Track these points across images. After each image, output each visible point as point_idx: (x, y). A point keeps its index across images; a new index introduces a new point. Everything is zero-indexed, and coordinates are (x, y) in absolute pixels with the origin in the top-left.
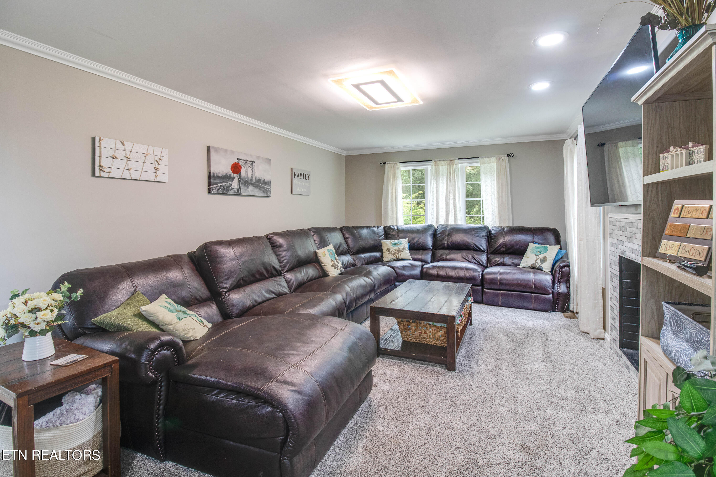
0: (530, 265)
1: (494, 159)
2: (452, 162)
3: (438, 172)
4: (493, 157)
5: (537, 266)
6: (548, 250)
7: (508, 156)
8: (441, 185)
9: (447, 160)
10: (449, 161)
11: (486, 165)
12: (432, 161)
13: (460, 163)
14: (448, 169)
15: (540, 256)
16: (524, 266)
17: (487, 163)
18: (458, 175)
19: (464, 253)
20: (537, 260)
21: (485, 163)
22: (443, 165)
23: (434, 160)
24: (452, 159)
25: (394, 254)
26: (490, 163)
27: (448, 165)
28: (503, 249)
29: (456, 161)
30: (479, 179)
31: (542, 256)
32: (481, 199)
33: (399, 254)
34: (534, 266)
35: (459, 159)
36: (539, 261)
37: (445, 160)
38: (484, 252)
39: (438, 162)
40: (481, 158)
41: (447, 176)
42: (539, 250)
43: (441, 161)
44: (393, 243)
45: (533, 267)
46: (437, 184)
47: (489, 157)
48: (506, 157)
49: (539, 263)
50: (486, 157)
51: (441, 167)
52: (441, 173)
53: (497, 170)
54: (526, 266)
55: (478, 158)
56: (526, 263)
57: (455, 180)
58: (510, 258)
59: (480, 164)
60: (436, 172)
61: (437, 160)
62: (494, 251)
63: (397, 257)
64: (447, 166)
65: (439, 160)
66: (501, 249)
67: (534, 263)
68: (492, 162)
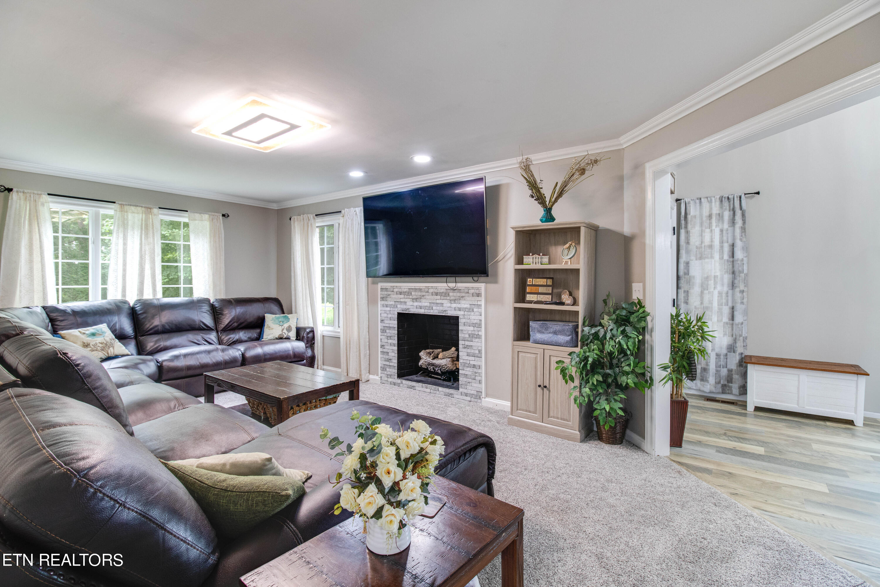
0: (277, 336)
1: (206, 216)
2: (149, 209)
3: (126, 222)
4: (206, 214)
5: (285, 336)
6: (289, 319)
7: (223, 215)
8: (129, 242)
9: (142, 207)
10: (143, 209)
11: (197, 222)
12: (114, 203)
14: (142, 219)
15: (284, 325)
16: (270, 338)
17: (198, 220)
19: (191, 336)
20: (283, 330)
21: (195, 220)
22: (134, 213)
23: (120, 203)
24: (150, 206)
25: (102, 350)
26: (202, 220)
27: (142, 213)
28: (235, 324)
29: (156, 211)
31: (286, 325)
33: (111, 349)
34: (282, 336)
35: (160, 208)
36: (285, 331)
37: (137, 206)
38: (213, 330)
39: (126, 208)
40: (191, 212)
41: (141, 229)
42: (280, 320)
43: (131, 205)
44: (87, 332)
45: (281, 338)
46: (124, 239)
47: (200, 213)
48: (221, 217)
49: (286, 332)
50: (197, 213)
51: (130, 216)
52: (130, 223)
53: (210, 230)
54: (272, 337)
55: (187, 211)
56: (272, 335)
58: (245, 333)
59: (189, 220)
60: (123, 221)
61: (124, 203)
62: (224, 328)
63: (108, 353)
64: (141, 215)
65: (127, 203)
66: (233, 325)
67: (281, 333)
68: (205, 220)
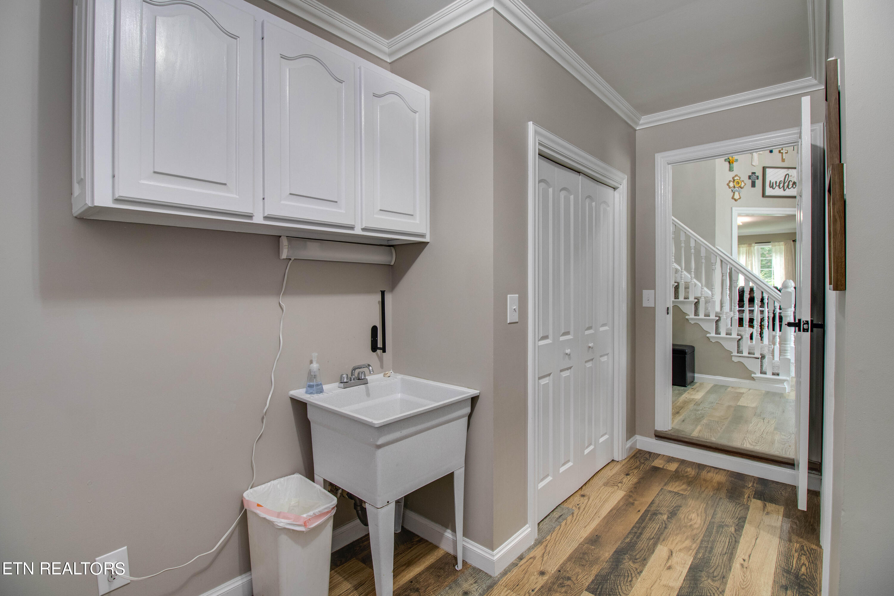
1: (782, 243)
11: (776, 247)
13: (756, 246)
14: (747, 250)
18: (754, 254)
26: (779, 246)
29: (753, 245)
30: (771, 256)
32: (772, 269)
35: (755, 243)
40: (772, 242)
41: (747, 254)
47: (779, 242)
48: (792, 242)
50: (776, 242)
51: (741, 249)
52: (741, 252)
53: (785, 250)
55: (770, 242)
57: (752, 257)
59: (772, 247)
60: (738, 252)
